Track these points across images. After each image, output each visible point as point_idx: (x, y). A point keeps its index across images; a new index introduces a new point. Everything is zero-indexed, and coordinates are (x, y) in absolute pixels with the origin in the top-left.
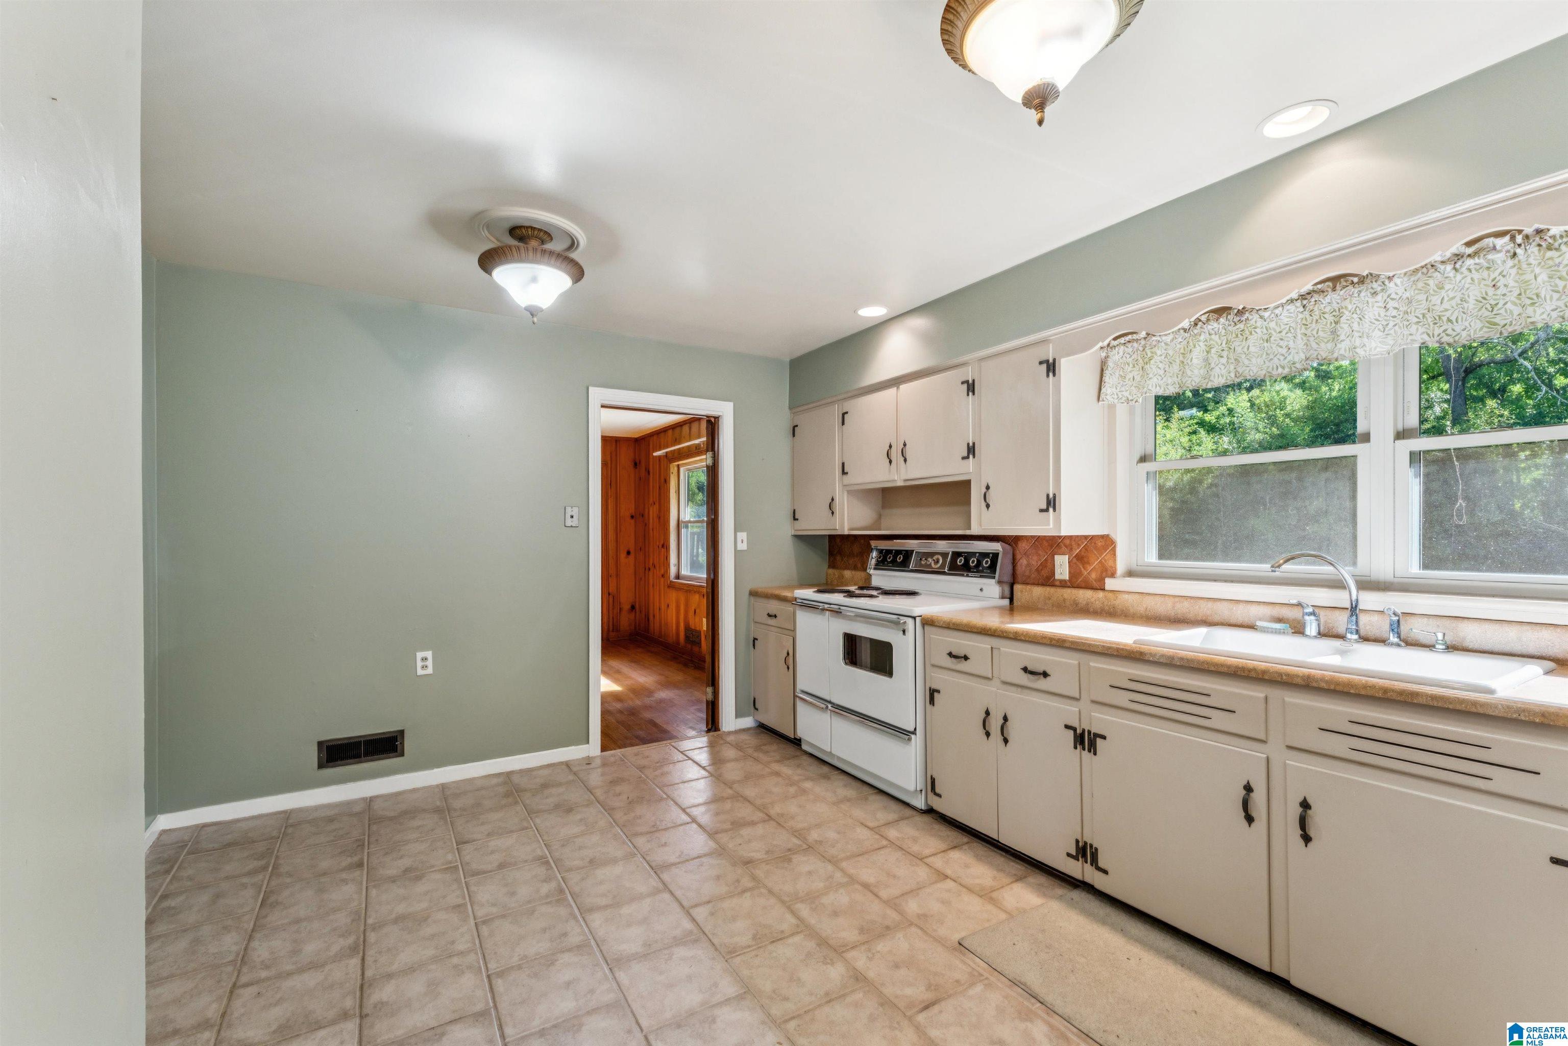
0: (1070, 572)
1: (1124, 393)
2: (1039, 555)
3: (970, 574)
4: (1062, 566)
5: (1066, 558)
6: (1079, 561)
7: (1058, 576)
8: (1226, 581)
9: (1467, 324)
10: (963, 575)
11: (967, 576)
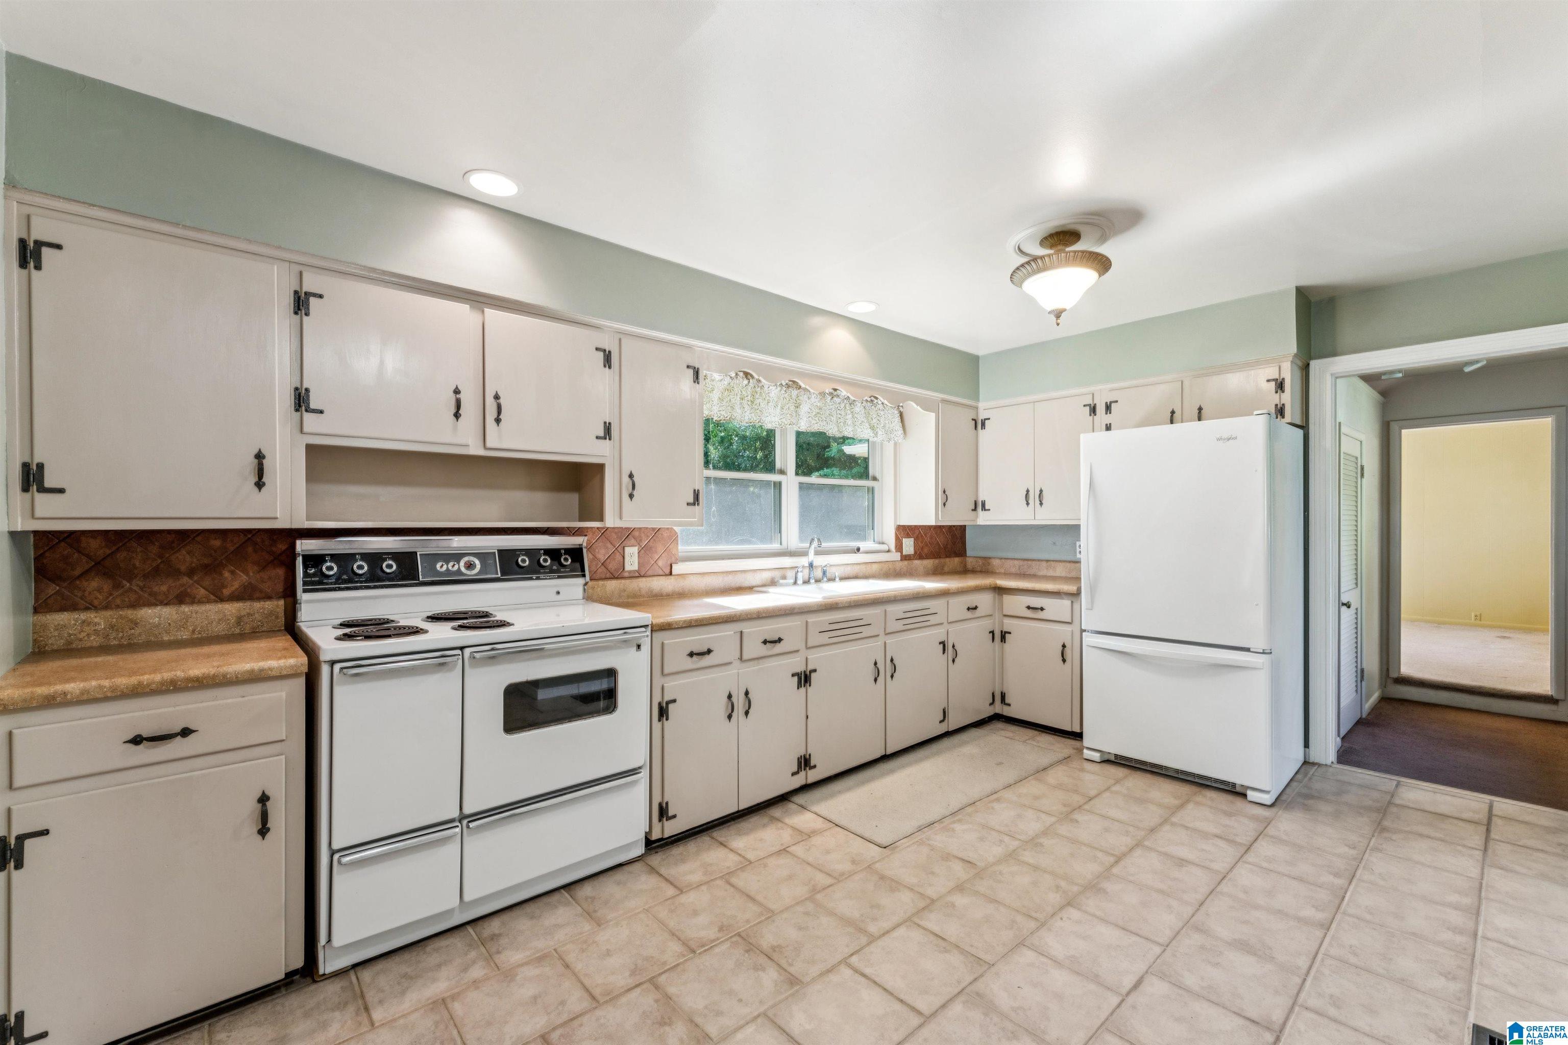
0: (639, 563)
1: (721, 412)
2: (607, 548)
3: (542, 576)
4: (632, 558)
5: (635, 550)
6: (644, 551)
7: (628, 567)
8: (729, 559)
9: (832, 427)
10: (531, 579)
11: (538, 578)
